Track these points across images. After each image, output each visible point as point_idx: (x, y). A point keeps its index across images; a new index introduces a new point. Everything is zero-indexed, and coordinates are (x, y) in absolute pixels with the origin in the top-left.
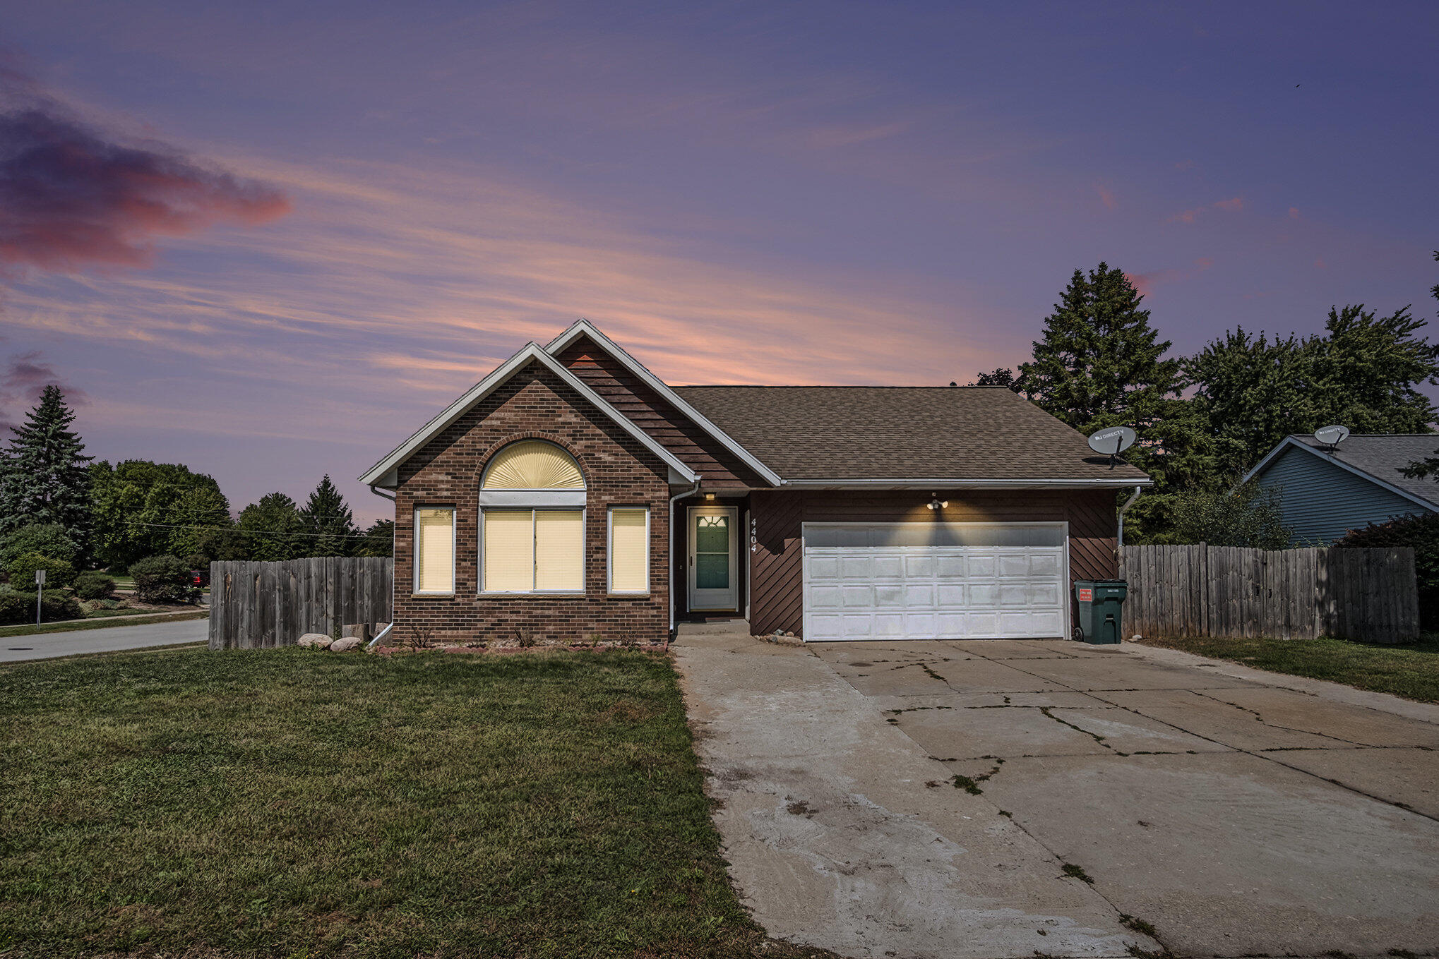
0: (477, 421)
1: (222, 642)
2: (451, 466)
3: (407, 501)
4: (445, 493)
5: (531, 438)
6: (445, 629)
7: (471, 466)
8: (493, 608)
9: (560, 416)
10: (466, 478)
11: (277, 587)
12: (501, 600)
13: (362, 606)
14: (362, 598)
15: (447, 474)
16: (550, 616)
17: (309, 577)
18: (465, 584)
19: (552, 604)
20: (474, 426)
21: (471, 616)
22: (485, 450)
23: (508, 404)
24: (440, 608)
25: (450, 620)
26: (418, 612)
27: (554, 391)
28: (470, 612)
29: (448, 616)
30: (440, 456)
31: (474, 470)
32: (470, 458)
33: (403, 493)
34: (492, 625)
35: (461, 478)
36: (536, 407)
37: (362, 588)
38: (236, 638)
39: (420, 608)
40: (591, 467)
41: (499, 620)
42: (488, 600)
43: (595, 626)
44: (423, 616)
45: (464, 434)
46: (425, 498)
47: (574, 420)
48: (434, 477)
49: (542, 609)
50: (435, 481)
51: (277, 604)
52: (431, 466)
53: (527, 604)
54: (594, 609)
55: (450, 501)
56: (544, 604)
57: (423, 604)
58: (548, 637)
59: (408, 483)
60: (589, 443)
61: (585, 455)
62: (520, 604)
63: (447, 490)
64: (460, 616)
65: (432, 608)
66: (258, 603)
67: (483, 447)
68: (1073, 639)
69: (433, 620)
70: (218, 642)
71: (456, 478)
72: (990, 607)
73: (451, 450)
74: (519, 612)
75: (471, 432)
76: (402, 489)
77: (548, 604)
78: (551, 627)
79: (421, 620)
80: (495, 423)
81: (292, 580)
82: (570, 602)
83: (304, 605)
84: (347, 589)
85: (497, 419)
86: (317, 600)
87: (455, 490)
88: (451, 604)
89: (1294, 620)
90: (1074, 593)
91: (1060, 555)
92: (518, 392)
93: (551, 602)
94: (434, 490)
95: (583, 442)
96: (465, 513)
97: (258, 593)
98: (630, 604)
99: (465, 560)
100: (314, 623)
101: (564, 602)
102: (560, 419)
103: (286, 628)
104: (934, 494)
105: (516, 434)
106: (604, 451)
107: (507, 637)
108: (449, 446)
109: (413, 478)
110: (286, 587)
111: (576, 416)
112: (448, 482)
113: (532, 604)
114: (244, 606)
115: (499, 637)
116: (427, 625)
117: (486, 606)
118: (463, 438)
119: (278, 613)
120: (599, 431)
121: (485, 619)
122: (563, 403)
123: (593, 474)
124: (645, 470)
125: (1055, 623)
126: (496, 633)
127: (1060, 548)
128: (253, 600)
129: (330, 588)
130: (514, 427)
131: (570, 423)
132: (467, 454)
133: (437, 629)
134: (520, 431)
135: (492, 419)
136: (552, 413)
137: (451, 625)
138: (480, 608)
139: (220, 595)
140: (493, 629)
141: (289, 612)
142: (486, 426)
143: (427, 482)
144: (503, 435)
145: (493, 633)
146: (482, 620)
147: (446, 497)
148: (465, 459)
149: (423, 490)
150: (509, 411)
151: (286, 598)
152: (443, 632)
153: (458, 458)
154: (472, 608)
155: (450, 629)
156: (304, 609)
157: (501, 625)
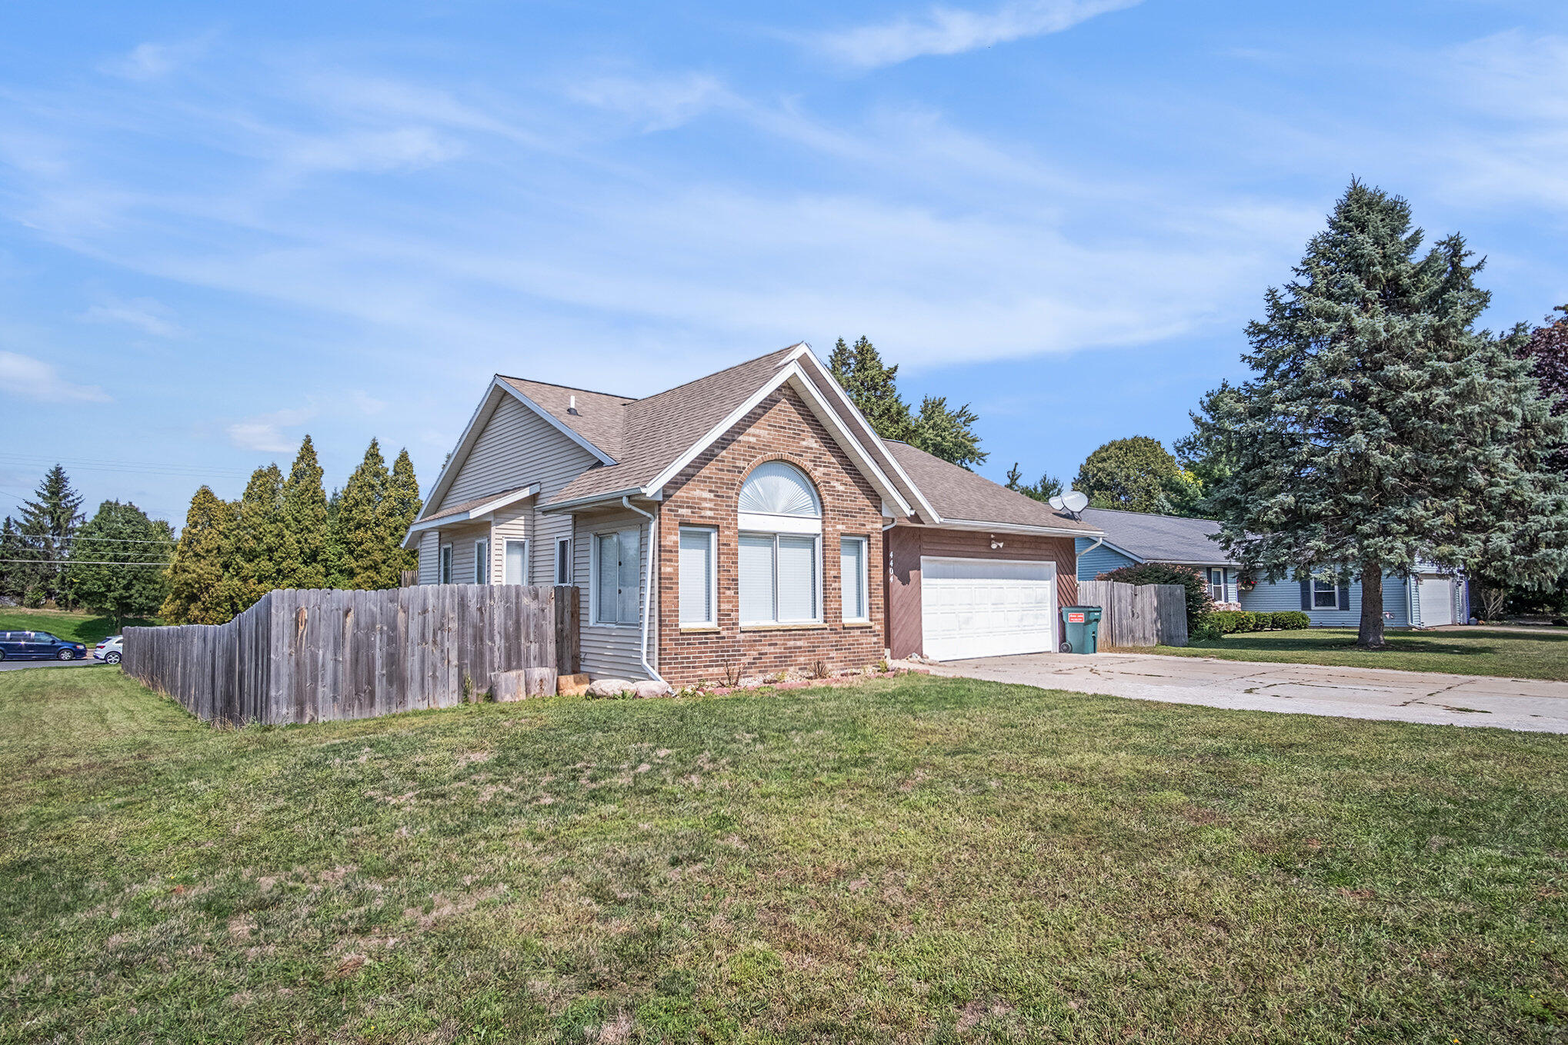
0: (736, 436)
1: (293, 710)
2: (713, 482)
3: (672, 520)
4: (709, 513)
5: (782, 460)
6: (712, 666)
7: (732, 484)
8: (754, 641)
9: (804, 440)
10: (727, 497)
11: (378, 626)
12: (760, 631)
13: (491, 650)
14: (492, 639)
15: (710, 491)
16: (801, 648)
17: (425, 611)
18: (729, 615)
19: (802, 635)
20: (734, 440)
21: (736, 651)
22: (744, 468)
23: (762, 421)
24: (707, 643)
25: (716, 657)
26: (687, 648)
27: (799, 414)
28: (734, 646)
29: (714, 652)
30: (703, 470)
31: (733, 489)
32: (730, 476)
33: (669, 510)
34: (754, 659)
35: (723, 497)
36: (785, 428)
37: (491, 624)
38: (314, 702)
39: (688, 644)
40: (829, 495)
41: (760, 654)
42: (750, 632)
43: (834, 655)
44: (691, 653)
45: (724, 448)
46: (690, 517)
47: (815, 445)
48: (697, 493)
49: (795, 640)
50: (700, 499)
51: (378, 650)
52: (694, 481)
53: (782, 635)
54: (834, 638)
55: (714, 522)
56: (795, 635)
57: (690, 639)
58: (800, 669)
59: (673, 498)
60: (826, 470)
61: (824, 482)
62: (776, 636)
63: (711, 509)
64: (725, 651)
65: (700, 643)
66: (348, 650)
67: (742, 465)
68: (1060, 652)
69: (701, 657)
70: (284, 711)
71: (718, 496)
72: (1017, 629)
73: (714, 465)
74: (776, 644)
75: (731, 447)
76: (667, 506)
77: (799, 635)
78: (802, 659)
79: (689, 658)
80: (753, 440)
81: (401, 615)
82: (815, 632)
83: (417, 650)
84: (475, 627)
85: (754, 435)
86: (435, 642)
87: (717, 510)
88: (717, 638)
89: (1147, 636)
90: (1061, 615)
91: (1049, 587)
92: (770, 409)
93: (801, 632)
94: (699, 508)
95: (822, 469)
96: (728, 536)
97: (348, 635)
98: (857, 632)
99: (729, 589)
100: (431, 674)
101: (811, 632)
102: (804, 443)
103: (390, 682)
104: (992, 536)
105: (770, 453)
106: (837, 480)
107: (766, 671)
108: (712, 460)
109: (678, 493)
110: (393, 627)
111: (816, 442)
112: (711, 500)
113: (786, 635)
114: (326, 655)
115: (760, 672)
116: (695, 662)
117: (748, 639)
118: (724, 453)
119: (378, 663)
120: (833, 460)
121: (747, 653)
122: (807, 428)
123: (830, 502)
124: (867, 502)
125: (1046, 639)
126: (758, 667)
127: (1049, 582)
128: (338, 645)
129: (454, 625)
130: (767, 447)
131: (812, 448)
132: (728, 471)
133: (705, 666)
134: (773, 451)
135: (749, 435)
136: (797, 436)
137: (718, 661)
138: (743, 641)
139: (286, 641)
140: (755, 663)
141: (394, 661)
142: (745, 442)
143: (691, 498)
144: (758, 453)
145: (755, 667)
146: (745, 655)
147: (710, 518)
148: (727, 476)
149: (688, 507)
150: (764, 429)
151: (392, 640)
152: (710, 669)
153: (720, 475)
154: (737, 642)
155: (717, 666)
156: (417, 658)
157: (761, 658)
